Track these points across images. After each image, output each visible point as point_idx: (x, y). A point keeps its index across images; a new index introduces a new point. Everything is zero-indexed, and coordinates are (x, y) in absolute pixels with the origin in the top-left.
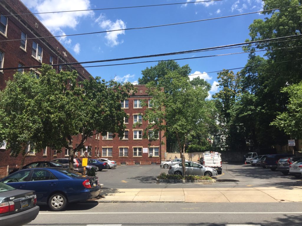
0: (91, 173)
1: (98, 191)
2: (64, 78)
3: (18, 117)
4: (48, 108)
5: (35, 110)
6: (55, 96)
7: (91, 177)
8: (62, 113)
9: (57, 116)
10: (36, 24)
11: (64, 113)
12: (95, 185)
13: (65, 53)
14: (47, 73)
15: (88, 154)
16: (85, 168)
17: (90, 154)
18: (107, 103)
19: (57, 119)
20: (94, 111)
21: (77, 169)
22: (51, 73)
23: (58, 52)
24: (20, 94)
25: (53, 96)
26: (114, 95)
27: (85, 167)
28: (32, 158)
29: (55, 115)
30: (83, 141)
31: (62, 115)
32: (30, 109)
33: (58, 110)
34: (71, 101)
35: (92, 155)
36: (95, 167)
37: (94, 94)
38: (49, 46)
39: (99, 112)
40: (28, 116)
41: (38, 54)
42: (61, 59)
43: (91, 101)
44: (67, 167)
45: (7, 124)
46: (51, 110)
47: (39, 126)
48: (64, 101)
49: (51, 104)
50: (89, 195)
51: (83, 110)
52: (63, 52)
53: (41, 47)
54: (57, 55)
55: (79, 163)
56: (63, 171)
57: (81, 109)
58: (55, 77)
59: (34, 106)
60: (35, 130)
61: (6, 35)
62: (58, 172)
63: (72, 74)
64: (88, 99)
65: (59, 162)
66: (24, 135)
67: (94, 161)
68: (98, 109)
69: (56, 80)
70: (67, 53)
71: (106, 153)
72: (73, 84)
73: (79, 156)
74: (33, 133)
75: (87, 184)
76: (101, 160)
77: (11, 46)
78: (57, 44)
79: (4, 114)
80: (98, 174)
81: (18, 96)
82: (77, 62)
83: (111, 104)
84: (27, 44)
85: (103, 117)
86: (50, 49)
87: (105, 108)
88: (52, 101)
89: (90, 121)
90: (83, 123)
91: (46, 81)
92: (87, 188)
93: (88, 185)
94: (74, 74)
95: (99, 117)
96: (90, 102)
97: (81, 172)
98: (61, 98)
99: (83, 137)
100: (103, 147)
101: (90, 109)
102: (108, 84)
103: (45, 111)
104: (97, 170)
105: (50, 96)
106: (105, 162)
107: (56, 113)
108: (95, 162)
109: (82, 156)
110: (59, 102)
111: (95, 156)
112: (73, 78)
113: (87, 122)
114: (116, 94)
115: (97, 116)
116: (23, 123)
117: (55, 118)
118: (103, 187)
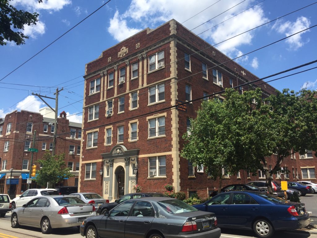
0: (294, 198)
1: (308, 220)
2: (248, 98)
3: (212, 143)
4: (237, 130)
5: (225, 134)
6: (242, 118)
7: (295, 203)
8: (252, 135)
9: (247, 138)
10: (213, 52)
11: (254, 134)
12: (302, 212)
13: (243, 72)
14: (231, 97)
15: (285, 176)
16: (285, 193)
17: (287, 176)
18: (302, 117)
19: (247, 140)
20: (287, 127)
21: (276, 193)
22: (235, 96)
23: (237, 72)
24: (209, 121)
25: (240, 118)
26: (309, 106)
27: (285, 191)
28: (227, 180)
29: (245, 136)
30: (278, 162)
31: (252, 136)
32: (220, 134)
33: (248, 132)
34: (260, 120)
35: (290, 178)
36: (296, 191)
37: (284, 109)
38: (227, 70)
39: (293, 128)
40: (219, 140)
41: (218, 80)
42: (240, 79)
43: (282, 117)
44: (264, 191)
45: (202, 150)
46: (240, 132)
47: (231, 150)
48: (252, 121)
49: (239, 126)
50: (297, 224)
51: (274, 128)
52: (241, 71)
53: (221, 72)
54: (236, 76)
55: (276, 186)
56: (262, 195)
57: (272, 127)
58: (239, 98)
59: (223, 130)
60: (228, 153)
61: (190, 70)
62: (258, 196)
63: (256, 93)
64: (278, 116)
65: (254, 185)
66: (219, 159)
67: (294, 184)
68: (291, 125)
69: (240, 102)
70: (246, 71)
71: (307, 175)
72: (258, 102)
73: (275, 178)
74: (226, 156)
75: (293, 211)
76: (302, 182)
77: (196, 79)
78: (234, 65)
79: (199, 140)
80: (302, 199)
81: (208, 122)
82: (258, 78)
83: (308, 117)
84: (208, 73)
85: (300, 134)
86: (228, 72)
87: (300, 123)
88: (240, 123)
89: (283, 139)
90: (276, 142)
91: (231, 105)
92: (294, 216)
93: (294, 213)
94: (258, 92)
95: (294, 134)
96: (281, 119)
97: (281, 196)
98: (249, 119)
99: (279, 158)
100: (301, 167)
101: (282, 126)
102: (299, 95)
103: (234, 133)
104: (299, 195)
105: (237, 119)
106: (308, 186)
107: (246, 134)
108: (296, 186)
109: (278, 178)
110: (247, 123)
111: (294, 178)
112: (258, 96)
113: (280, 140)
114: (311, 104)
115: (292, 133)
116: (216, 148)
117: (245, 140)
118: (312, 215)
